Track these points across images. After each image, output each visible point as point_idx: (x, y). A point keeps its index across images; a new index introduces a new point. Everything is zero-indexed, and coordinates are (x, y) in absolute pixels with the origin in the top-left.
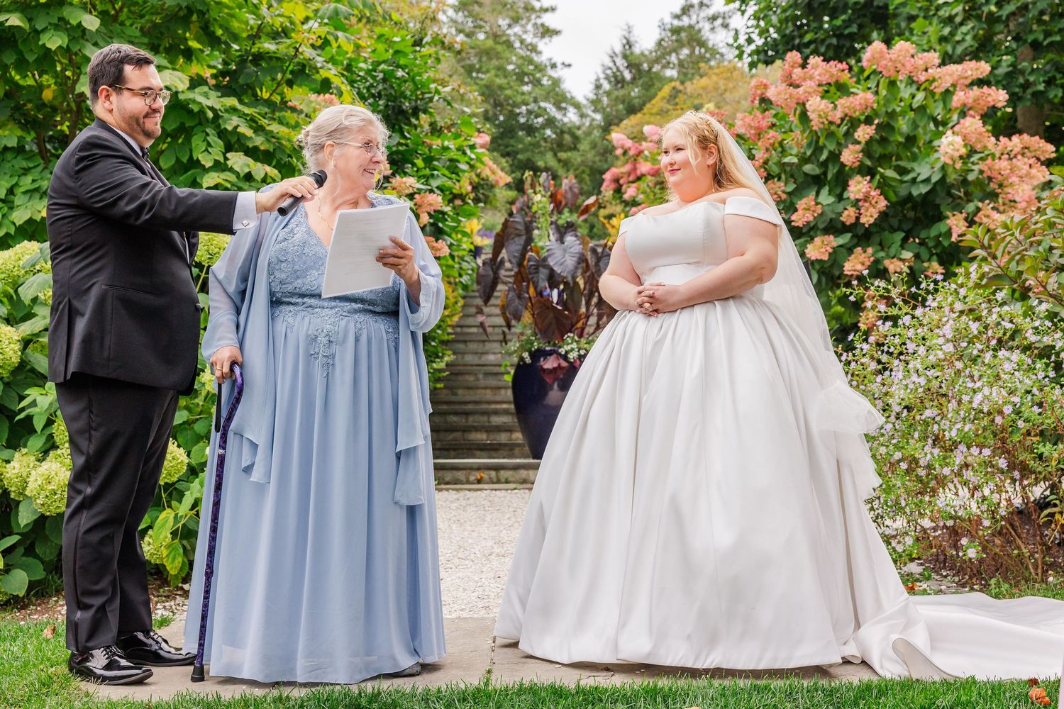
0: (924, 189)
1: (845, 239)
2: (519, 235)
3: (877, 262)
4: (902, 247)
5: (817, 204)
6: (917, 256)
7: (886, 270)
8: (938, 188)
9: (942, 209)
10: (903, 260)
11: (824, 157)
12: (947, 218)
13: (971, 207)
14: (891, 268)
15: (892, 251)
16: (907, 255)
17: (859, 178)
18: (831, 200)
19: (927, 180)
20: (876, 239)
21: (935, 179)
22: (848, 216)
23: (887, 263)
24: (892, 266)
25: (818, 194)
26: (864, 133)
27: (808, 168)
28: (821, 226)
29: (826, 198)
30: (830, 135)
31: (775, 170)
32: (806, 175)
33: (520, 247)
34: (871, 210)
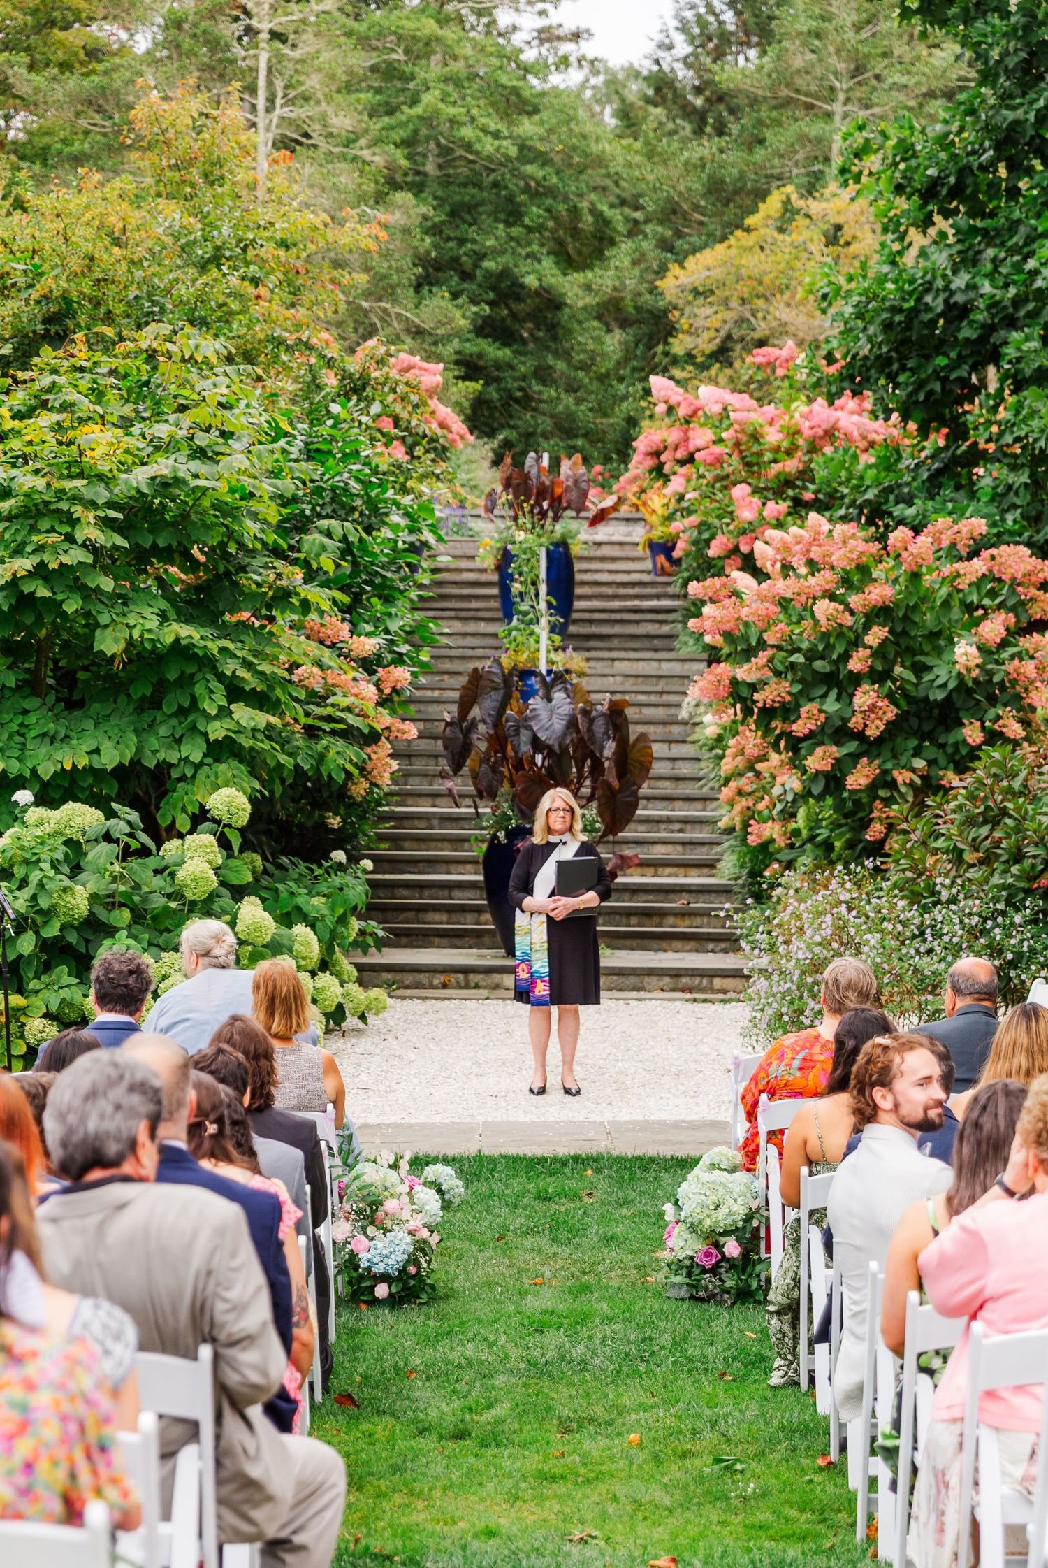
0: (939, 696)
1: (852, 746)
2: (496, 689)
3: (885, 772)
4: (914, 755)
5: (821, 711)
6: (931, 763)
7: (894, 781)
8: (954, 695)
9: (962, 714)
10: (913, 770)
11: (835, 656)
12: (962, 725)
13: (991, 713)
14: (900, 780)
15: (903, 760)
16: (920, 763)
17: (866, 687)
18: (837, 706)
19: (944, 685)
20: (889, 745)
21: (952, 685)
22: (855, 722)
23: (895, 773)
24: (902, 777)
25: (825, 696)
26: (876, 635)
27: (819, 665)
28: (828, 731)
29: (831, 705)
30: (840, 635)
31: (780, 667)
32: (815, 672)
33: (496, 704)
34: (878, 722)
